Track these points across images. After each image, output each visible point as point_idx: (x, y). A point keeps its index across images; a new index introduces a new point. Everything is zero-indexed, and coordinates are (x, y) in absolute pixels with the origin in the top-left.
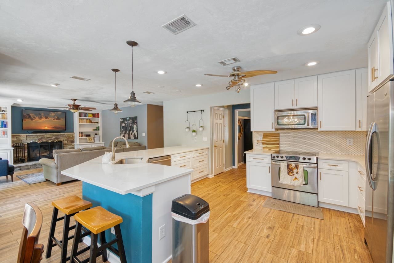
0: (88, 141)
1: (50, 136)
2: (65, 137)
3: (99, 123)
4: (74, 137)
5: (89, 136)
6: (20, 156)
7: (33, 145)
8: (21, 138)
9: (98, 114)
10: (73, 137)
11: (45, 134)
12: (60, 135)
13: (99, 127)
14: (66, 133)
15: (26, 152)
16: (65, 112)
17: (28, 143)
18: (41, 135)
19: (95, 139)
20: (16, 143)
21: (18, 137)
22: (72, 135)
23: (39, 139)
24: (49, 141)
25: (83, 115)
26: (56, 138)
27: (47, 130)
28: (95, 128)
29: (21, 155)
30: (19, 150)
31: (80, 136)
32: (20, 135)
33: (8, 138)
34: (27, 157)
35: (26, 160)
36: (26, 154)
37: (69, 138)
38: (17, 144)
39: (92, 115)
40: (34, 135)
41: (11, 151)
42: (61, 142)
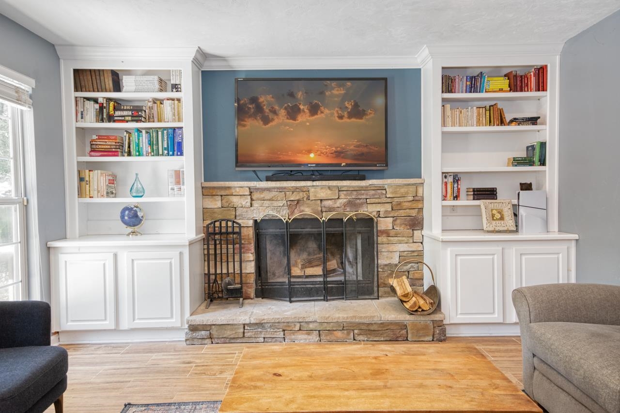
0: (485, 221)
1: (329, 192)
2: (384, 200)
3: (544, 123)
4: (422, 200)
5: (490, 194)
6: (228, 274)
7: (271, 231)
8: (235, 200)
9: (541, 72)
10: (418, 200)
11: (309, 183)
12: (366, 189)
13: (543, 145)
14: (389, 181)
15: (250, 256)
16: (385, 79)
17: (256, 221)
18: (297, 188)
19: (522, 212)
20: (220, 217)
21: (225, 194)
22: (412, 189)
23: (289, 206)
24: (326, 217)
25: (461, 83)
26: (351, 204)
27: (318, 165)
28: (523, 154)
29: (231, 271)
30: (230, 246)
31: (445, 198)
32: (229, 188)
33: (185, 199)
34: (252, 280)
35: (252, 292)
36: (250, 268)
37: (399, 204)
38: (217, 224)
39: (504, 83)
40: (274, 188)
41: (181, 254)
42: (368, 222)
